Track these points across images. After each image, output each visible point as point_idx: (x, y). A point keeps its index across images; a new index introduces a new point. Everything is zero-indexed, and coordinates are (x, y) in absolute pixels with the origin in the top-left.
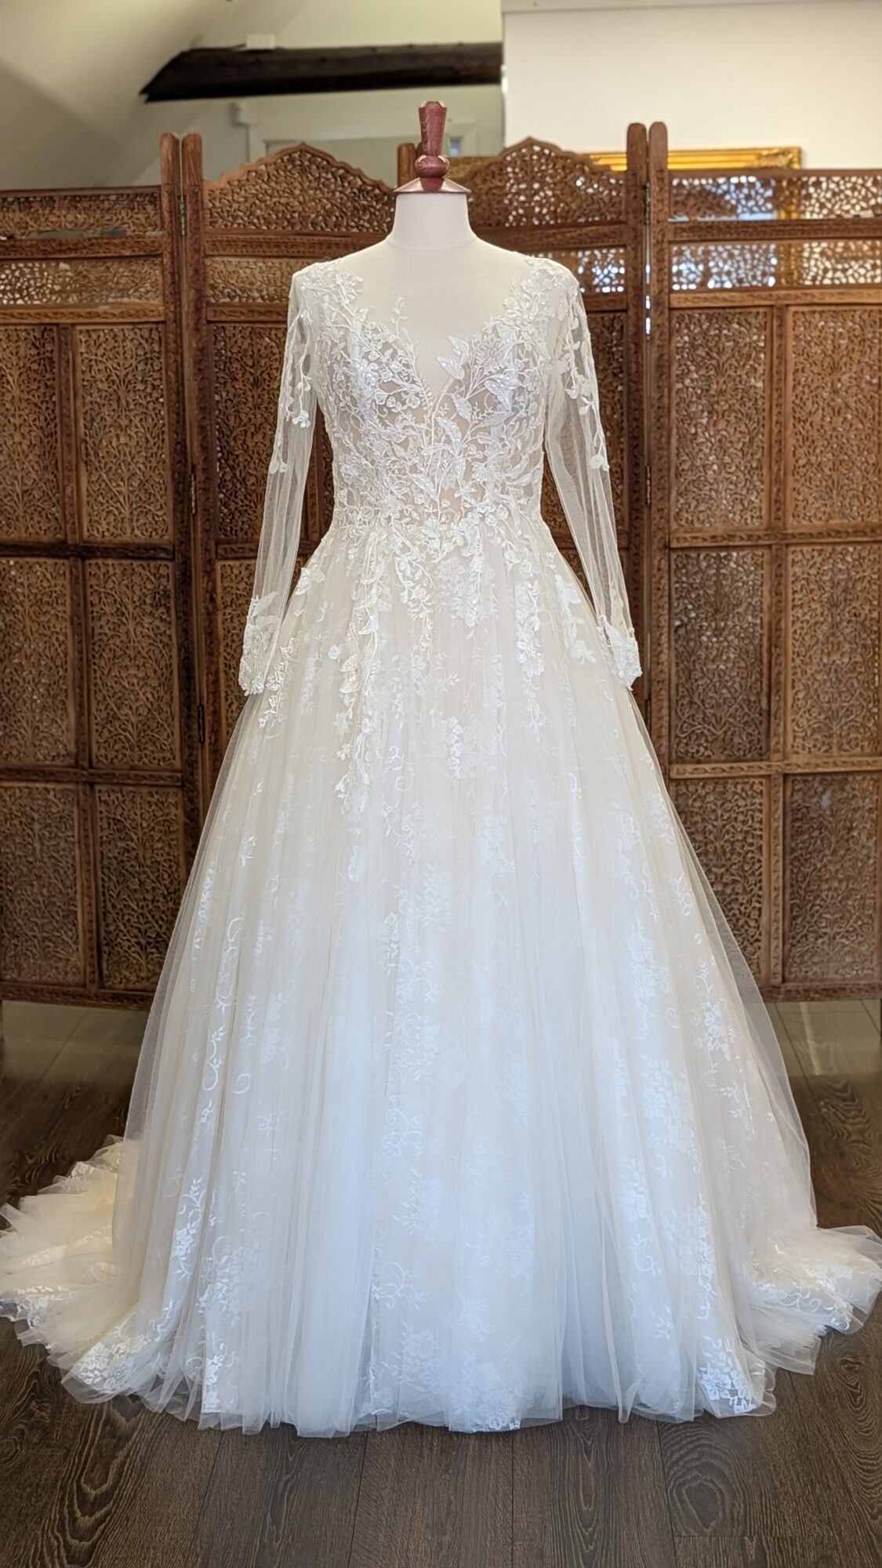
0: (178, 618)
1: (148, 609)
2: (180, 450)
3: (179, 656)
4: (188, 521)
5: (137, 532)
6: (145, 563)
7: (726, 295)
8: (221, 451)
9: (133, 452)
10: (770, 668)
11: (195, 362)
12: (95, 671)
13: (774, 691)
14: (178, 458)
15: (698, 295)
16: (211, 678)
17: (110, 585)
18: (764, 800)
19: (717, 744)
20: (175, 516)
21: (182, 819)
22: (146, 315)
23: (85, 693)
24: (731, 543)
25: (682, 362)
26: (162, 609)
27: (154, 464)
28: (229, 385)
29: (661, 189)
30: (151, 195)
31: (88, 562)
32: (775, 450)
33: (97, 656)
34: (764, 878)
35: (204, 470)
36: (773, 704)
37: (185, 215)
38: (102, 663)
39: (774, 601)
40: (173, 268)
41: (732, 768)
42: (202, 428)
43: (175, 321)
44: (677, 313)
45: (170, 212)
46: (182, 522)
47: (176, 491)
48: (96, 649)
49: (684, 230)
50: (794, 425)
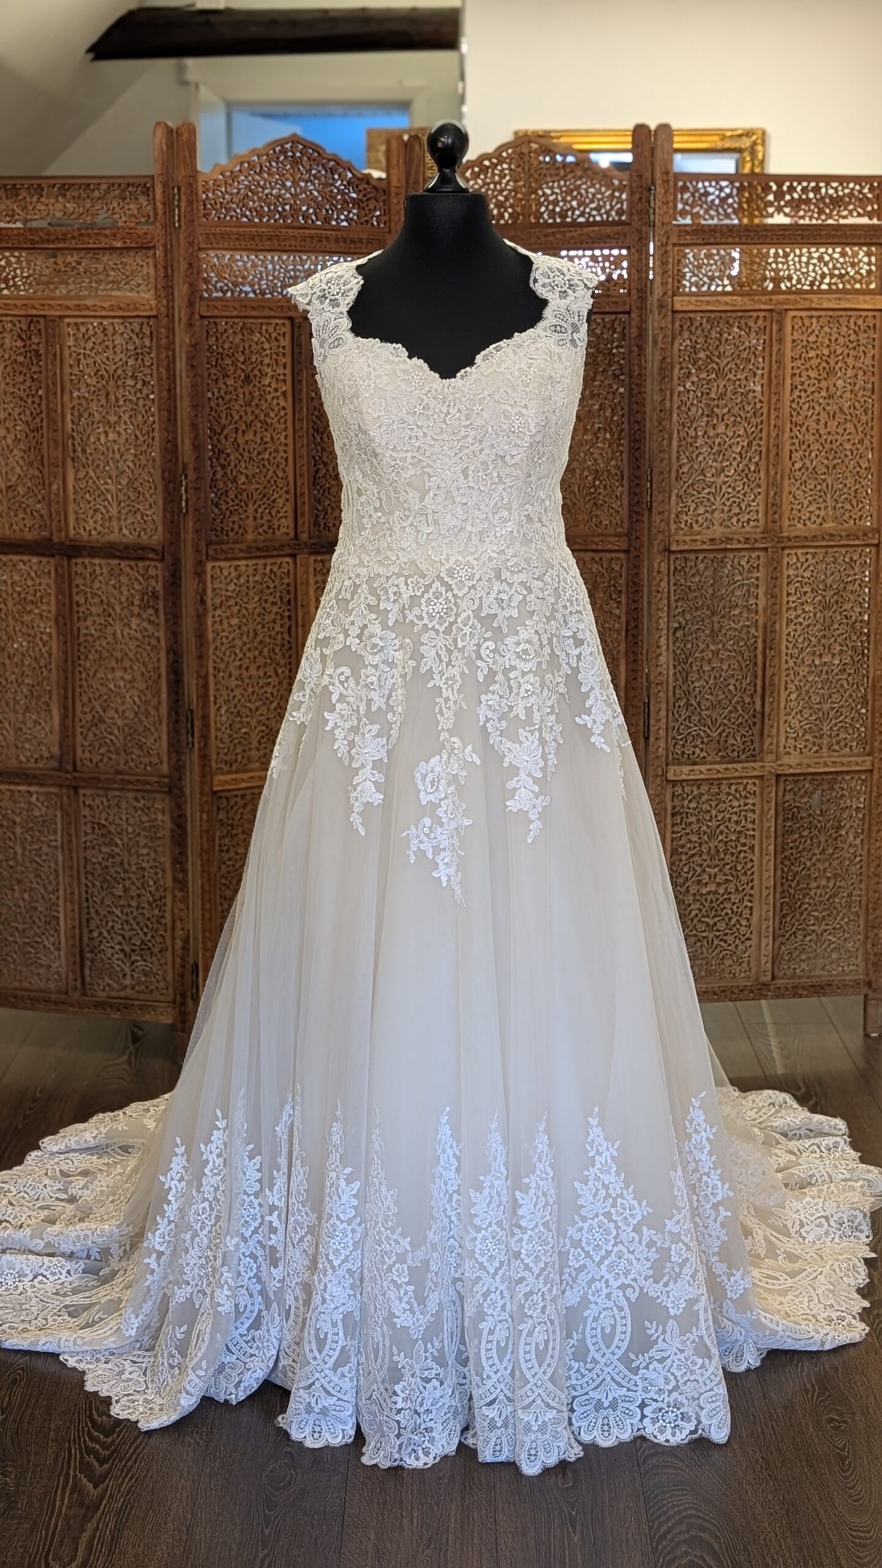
0: (167, 620)
1: (136, 610)
2: (171, 448)
3: (168, 659)
4: (178, 521)
5: (125, 531)
6: (133, 563)
7: (728, 299)
8: (213, 450)
9: (122, 449)
10: (764, 670)
11: (188, 358)
12: (80, 672)
13: (768, 693)
14: (168, 458)
15: (700, 298)
16: (201, 682)
17: (97, 585)
18: (757, 801)
19: (713, 745)
20: (164, 516)
21: (169, 825)
22: (136, 309)
23: (70, 695)
24: (729, 546)
25: (684, 365)
26: (150, 611)
27: (144, 462)
28: (221, 382)
29: (666, 192)
30: (144, 186)
31: (74, 561)
32: (773, 453)
33: (83, 657)
34: (756, 877)
35: (195, 469)
36: (767, 706)
37: (179, 207)
38: (88, 665)
39: (770, 603)
40: (166, 261)
41: (726, 769)
42: (194, 426)
43: (167, 316)
44: (679, 316)
45: (164, 204)
46: (172, 522)
47: (166, 490)
48: (82, 650)
49: (687, 233)
50: (791, 430)
